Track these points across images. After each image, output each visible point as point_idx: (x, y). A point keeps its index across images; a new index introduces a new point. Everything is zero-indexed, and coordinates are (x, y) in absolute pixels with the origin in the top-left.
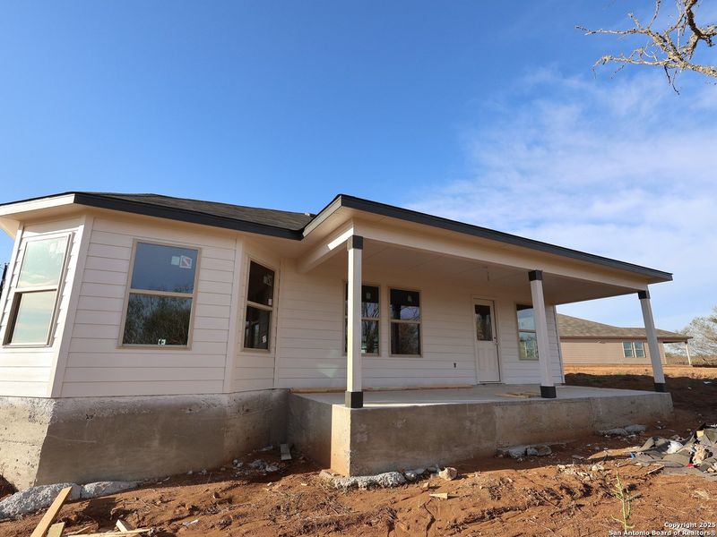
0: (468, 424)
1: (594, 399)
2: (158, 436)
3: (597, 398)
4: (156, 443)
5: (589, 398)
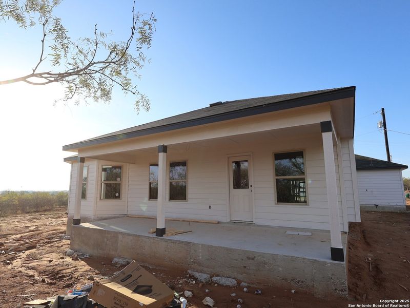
5: (190, 243)
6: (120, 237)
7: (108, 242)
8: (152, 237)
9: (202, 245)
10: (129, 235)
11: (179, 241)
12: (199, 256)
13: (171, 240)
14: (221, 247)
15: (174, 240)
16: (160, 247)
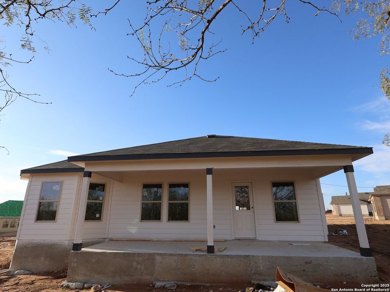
0: (135, 264)
1: (253, 256)
2: (43, 256)
3: (259, 256)
4: (42, 258)
5: (249, 256)
6: (158, 258)
7: (139, 267)
8: (204, 255)
9: (262, 256)
10: (171, 255)
11: (237, 255)
12: (260, 267)
13: (228, 255)
14: (281, 257)
15: (231, 255)
16: (215, 264)
